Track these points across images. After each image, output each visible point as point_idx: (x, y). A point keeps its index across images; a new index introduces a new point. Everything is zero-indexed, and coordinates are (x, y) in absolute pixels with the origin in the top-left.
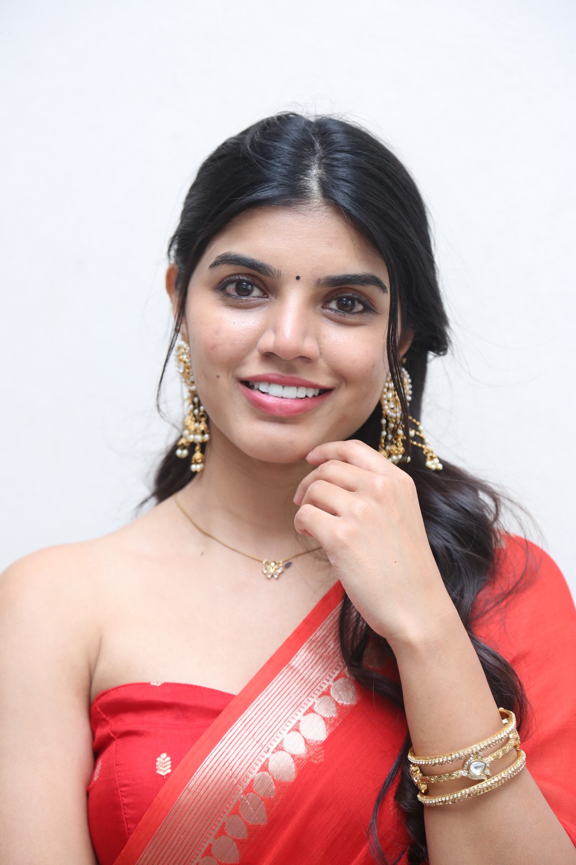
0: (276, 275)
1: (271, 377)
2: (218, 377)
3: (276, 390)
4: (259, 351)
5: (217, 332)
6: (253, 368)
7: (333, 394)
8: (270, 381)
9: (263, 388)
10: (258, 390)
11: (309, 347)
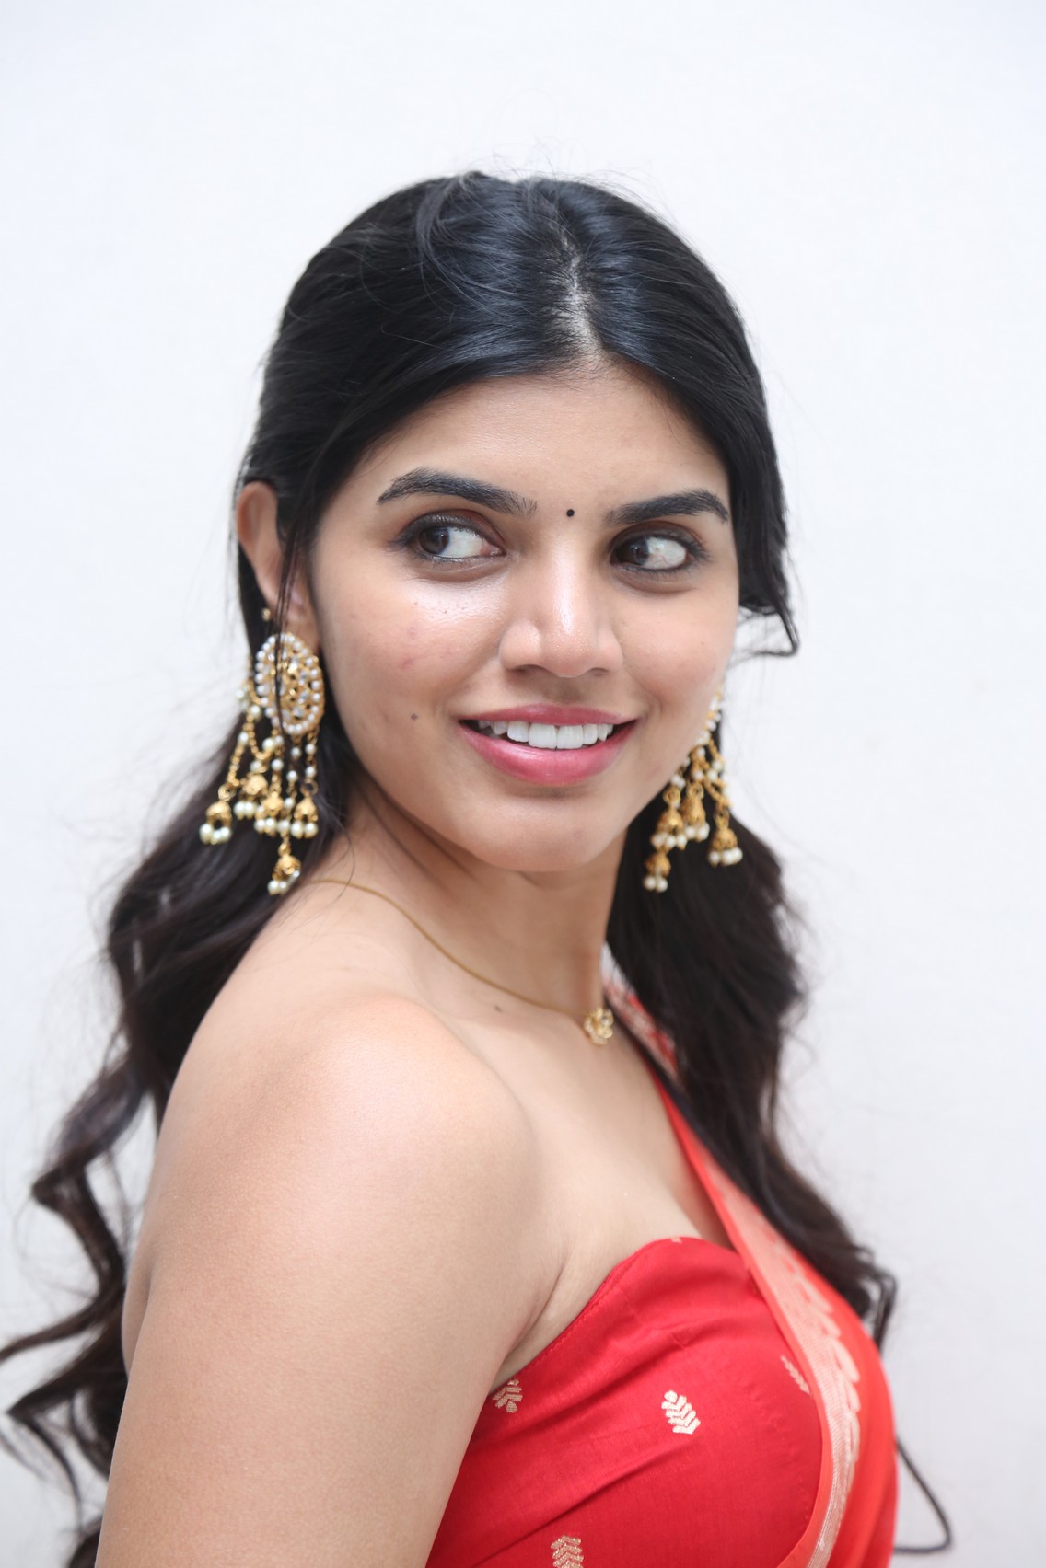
0: (525, 511)
1: (532, 711)
2: (414, 717)
3: (544, 736)
4: (504, 662)
5: (412, 633)
6: (491, 696)
7: (638, 730)
8: (529, 719)
9: (516, 732)
10: (505, 737)
11: (606, 647)
